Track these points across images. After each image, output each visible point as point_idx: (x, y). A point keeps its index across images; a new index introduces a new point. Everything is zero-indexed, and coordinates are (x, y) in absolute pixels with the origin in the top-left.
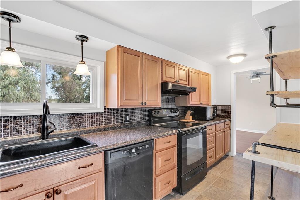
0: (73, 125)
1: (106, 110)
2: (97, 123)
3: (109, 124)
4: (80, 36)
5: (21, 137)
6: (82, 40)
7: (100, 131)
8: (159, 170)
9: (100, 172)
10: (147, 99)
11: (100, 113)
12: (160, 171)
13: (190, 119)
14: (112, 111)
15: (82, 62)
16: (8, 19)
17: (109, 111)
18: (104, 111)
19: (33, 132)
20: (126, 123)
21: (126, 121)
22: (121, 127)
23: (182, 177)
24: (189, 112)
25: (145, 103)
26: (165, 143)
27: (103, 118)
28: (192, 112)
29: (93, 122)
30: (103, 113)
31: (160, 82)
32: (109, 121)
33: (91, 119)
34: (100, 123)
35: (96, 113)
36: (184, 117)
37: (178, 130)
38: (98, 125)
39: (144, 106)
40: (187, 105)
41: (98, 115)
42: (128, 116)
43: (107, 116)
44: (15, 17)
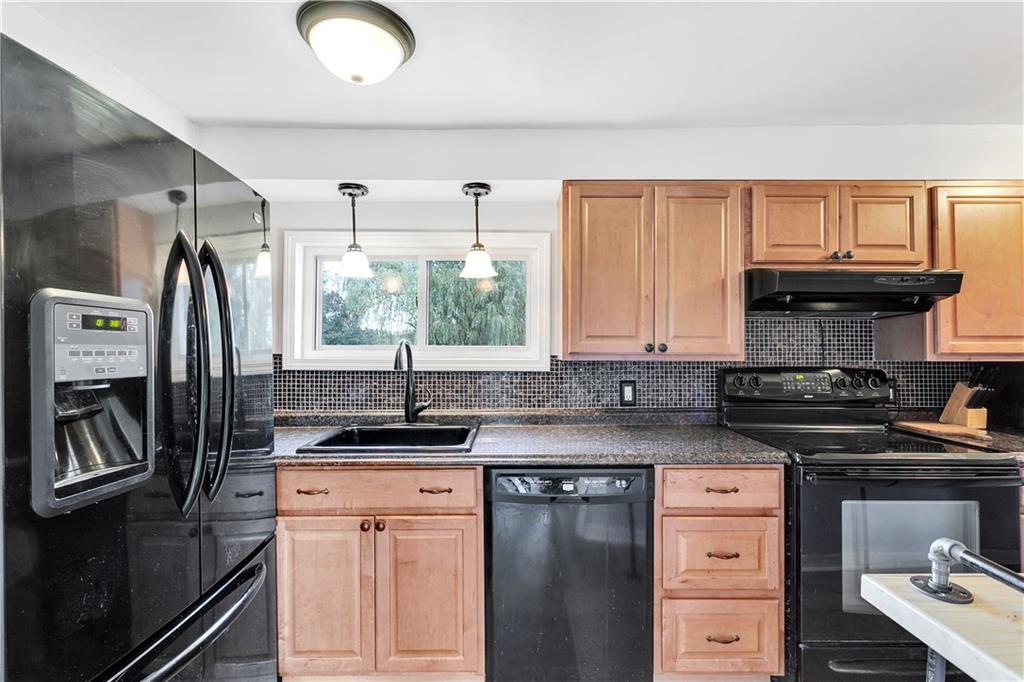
0: (473, 399)
1: (557, 365)
2: (532, 399)
3: (566, 406)
4: (469, 186)
5: (378, 413)
6: (475, 194)
7: (536, 423)
8: (681, 578)
9: (471, 514)
10: (671, 335)
11: (539, 373)
12: (683, 582)
13: (965, 425)
14: (575, 369)
15: (478, 246)
16: (350, 194)
17: (566, 369)
18: (552, 369)
19: (398, 405)
20: (623, 411)
21: (623, 403)
22: (601, 420)
23: (801, 646)
24: (963, 392)
25: (664, 348)
26: (708, 490)
27: (548, 387)
28: (980, 388)
29: (521, 396)
30: (548, 373)
31: (740, 267)
32: (566, 397)
33: (516, 388)
34: (539, 401)
35: (530, 372)
36: (939, 412)
37: (790, 456)
38: (534, 406)
39: (656, 357)
40: (924, 355)
41: (534, 379)
42: (630, 388)
43: (562, 383)
44: (358, 187)
